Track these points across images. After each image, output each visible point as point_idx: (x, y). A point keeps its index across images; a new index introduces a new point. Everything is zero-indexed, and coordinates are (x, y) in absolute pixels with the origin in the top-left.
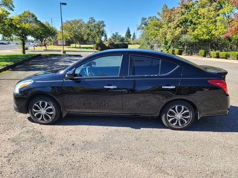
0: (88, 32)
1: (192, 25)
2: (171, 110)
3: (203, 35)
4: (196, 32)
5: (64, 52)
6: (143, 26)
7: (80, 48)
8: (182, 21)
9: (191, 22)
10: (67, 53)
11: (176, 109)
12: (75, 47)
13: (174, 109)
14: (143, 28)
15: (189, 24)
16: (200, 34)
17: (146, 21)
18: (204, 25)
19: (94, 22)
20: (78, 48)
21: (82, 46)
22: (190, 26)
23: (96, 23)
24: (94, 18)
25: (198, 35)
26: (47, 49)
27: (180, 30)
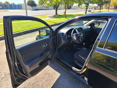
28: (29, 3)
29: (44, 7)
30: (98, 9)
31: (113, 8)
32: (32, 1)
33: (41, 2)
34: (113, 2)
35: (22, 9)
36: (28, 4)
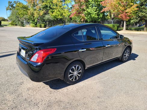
1: (51, 9)
3: (58, 16)
4: (54, 14)
6: (10, 7)
8: (44, 6)
9: (50, 7)
14: (11, 9)
15: (49, 9)
16: (57, 15)
17: (12, 4)
18: (58, 10)
22: (50, 10)
25: (56, 16)
27: (43, 12)
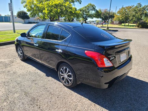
0: (133, 14)
2: (68, 69)
5: (108, 28)
7: (128, 26)
10: (110, 29)
11: (69, 73)
12: (125, 26)
13: (69, 72)
19: (140, 6)
20: (126, 26)
21: (130, 24)
23: (142, 7)
24: (141, 4)
26: (103, 26)
28: (19, 14)
29: (39, 20)
30: (100, 24)
31: (118, 23)
32: (23, 12)
33: (33, 14)
34: (117, 17)
35: (10, 22)
36: (19, 16)
